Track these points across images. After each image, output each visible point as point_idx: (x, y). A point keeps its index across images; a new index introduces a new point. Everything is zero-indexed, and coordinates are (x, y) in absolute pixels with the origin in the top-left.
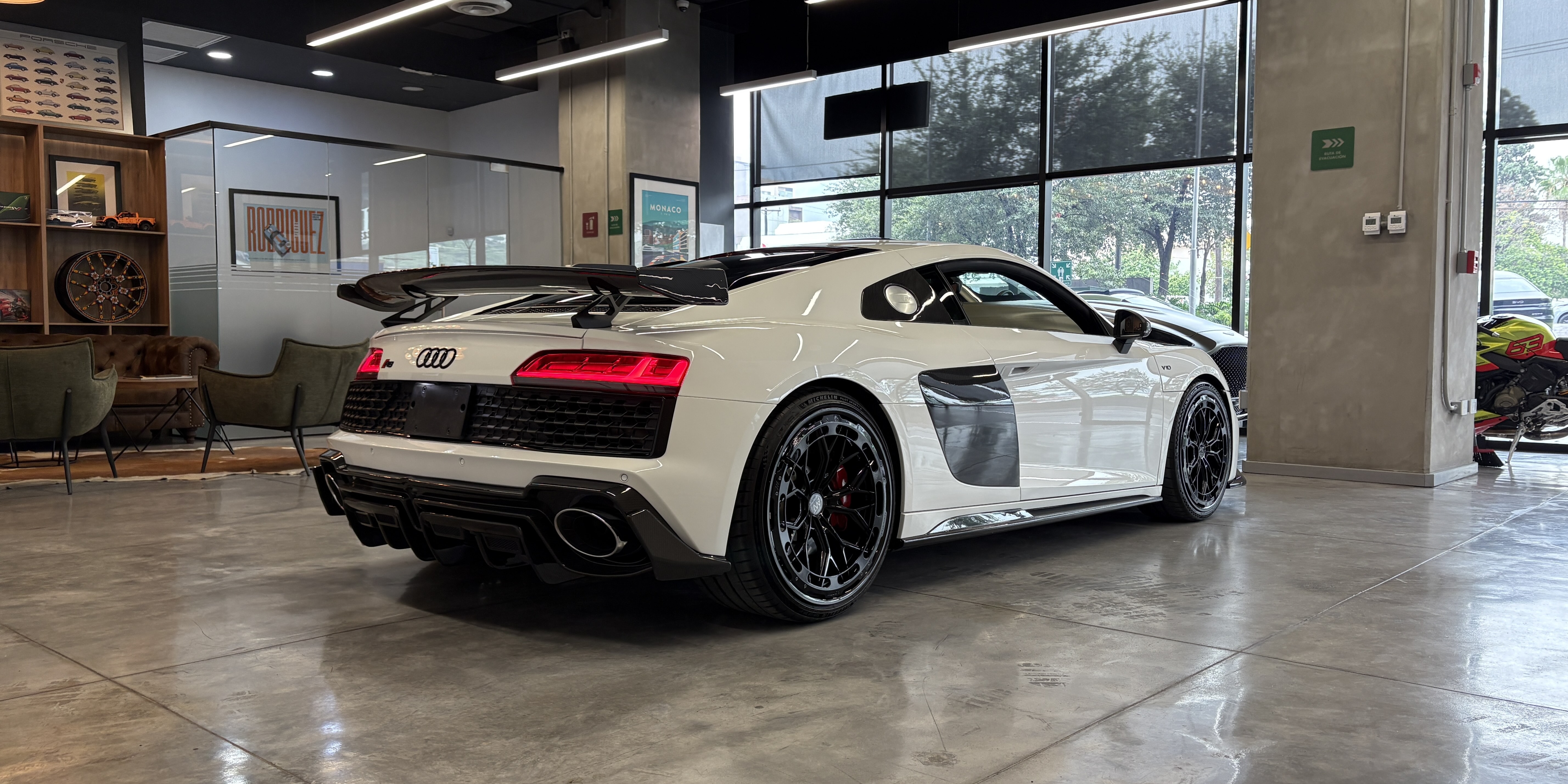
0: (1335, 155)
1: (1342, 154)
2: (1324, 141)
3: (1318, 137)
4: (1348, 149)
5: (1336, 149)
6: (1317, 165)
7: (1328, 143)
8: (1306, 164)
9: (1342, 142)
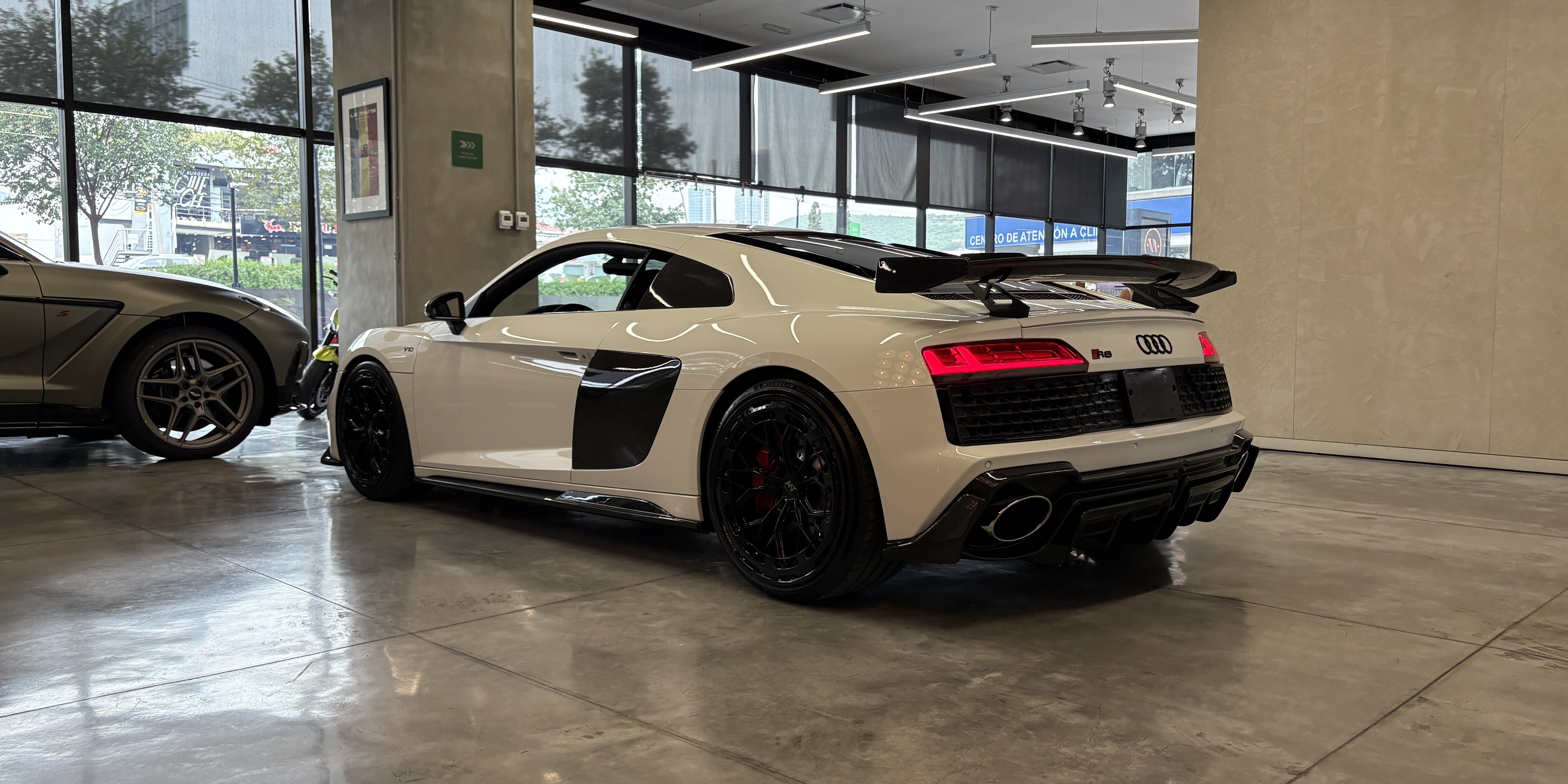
0: (470, 156)
1: (475, 156)
2: (462, 142)
3: (457, 137)
4: (478, 151)
5: (470, 151)
6: (456, 162)
7: (464, 145)
8: (449, 160)
9: (474, 146)
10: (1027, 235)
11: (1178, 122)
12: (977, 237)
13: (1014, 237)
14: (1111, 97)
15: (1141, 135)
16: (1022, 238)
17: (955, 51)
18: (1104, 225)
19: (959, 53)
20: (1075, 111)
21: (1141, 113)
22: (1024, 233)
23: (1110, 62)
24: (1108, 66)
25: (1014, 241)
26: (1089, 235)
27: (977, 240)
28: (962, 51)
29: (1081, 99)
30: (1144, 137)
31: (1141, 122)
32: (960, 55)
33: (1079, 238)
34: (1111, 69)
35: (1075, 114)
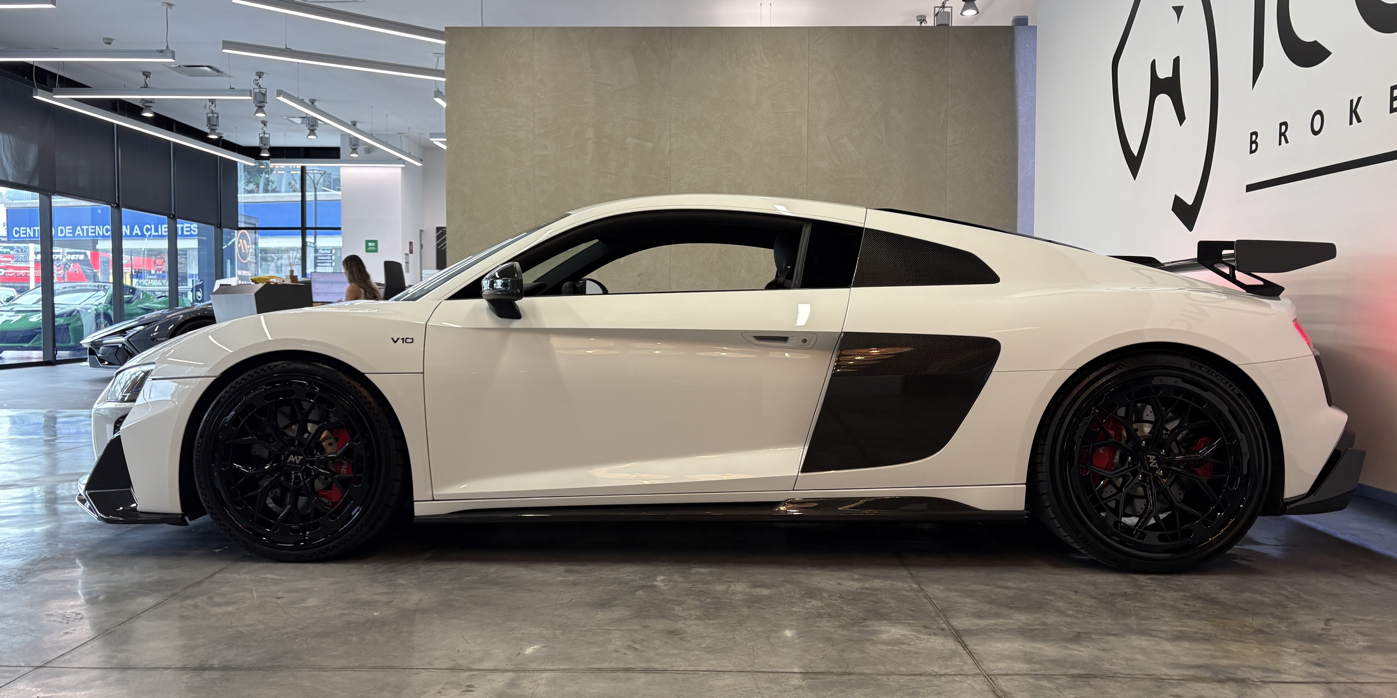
10: (83, 230)
11: (312, 137)
12: (22, 228)
13: (67, 231)
14: (262, 107)
15: (265, 145)
16: (77, 233)
17: (104, 39)
18: (220, 225)
19: (109, 42)
20: (209, 115)
21: (265, 125)
22: (79, 228)
23: (260, 75)
24: (258, 78)
25: (67, 235)
26: (153, 233)
27: (22, 232)
28: (112, 40)
29: (214, 105)
30: (268, 147)
31: (264, 133)
32: (109, 43)
33: (143, 236)
34: (260, 81)
35: (209, 118)
